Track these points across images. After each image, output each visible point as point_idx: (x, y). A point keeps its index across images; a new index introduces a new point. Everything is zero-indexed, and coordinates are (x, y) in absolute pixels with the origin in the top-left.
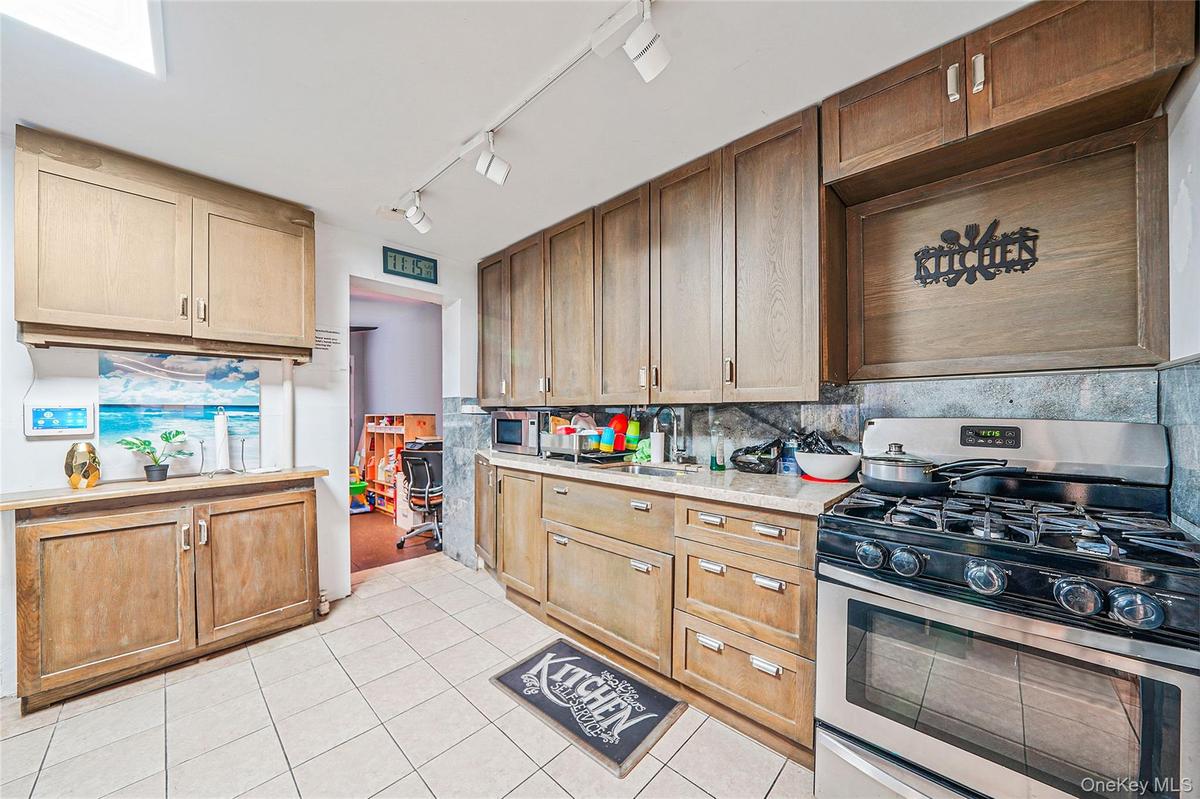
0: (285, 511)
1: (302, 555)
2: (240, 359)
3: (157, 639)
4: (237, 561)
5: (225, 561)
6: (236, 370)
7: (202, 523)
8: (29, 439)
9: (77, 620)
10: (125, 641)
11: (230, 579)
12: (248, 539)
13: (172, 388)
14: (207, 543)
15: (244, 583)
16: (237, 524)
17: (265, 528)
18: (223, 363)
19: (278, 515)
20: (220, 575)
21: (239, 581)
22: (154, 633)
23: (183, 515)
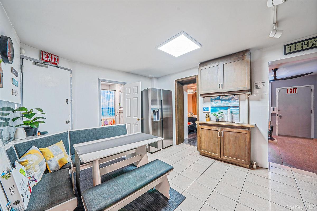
0: (241, 134)
1: (245, 148)
2: (235, 95)
3: (214, 152)
4: (229, 143)
5: (226, 142)
6: (234, 98)
7: (222, 132)
8: (203, 112)
9: (205, 143)
10: (210, 150)
11: (227, 147)
12: (232, 139)
13: (221, 103)
14: (223, 137)
15: (230, 149)
16: (229, 134)
17: (236, 137)
18: (230, 97)
19: (239, 135)
20: (225, 144)
21: (229, 148)
22: (214, 151)
23: (219, 129)
